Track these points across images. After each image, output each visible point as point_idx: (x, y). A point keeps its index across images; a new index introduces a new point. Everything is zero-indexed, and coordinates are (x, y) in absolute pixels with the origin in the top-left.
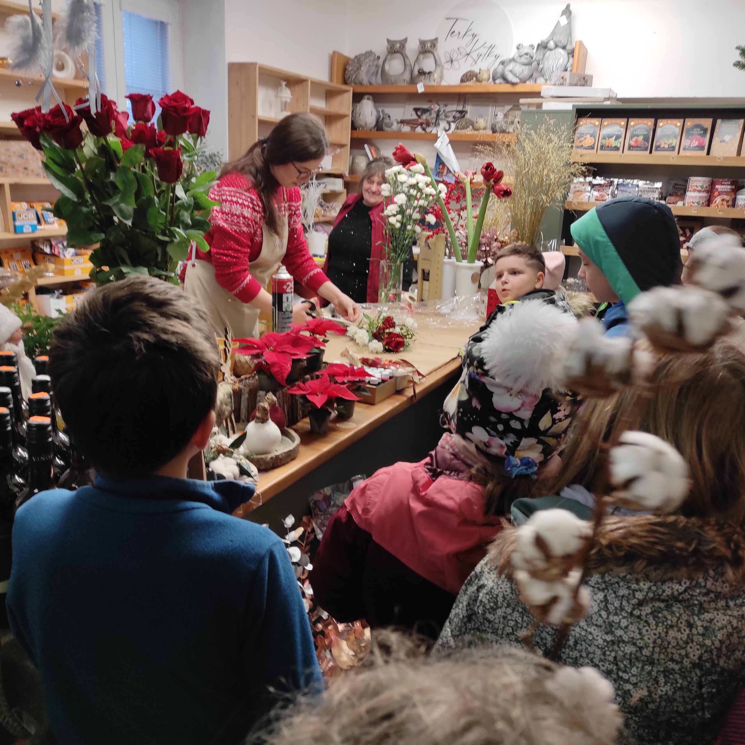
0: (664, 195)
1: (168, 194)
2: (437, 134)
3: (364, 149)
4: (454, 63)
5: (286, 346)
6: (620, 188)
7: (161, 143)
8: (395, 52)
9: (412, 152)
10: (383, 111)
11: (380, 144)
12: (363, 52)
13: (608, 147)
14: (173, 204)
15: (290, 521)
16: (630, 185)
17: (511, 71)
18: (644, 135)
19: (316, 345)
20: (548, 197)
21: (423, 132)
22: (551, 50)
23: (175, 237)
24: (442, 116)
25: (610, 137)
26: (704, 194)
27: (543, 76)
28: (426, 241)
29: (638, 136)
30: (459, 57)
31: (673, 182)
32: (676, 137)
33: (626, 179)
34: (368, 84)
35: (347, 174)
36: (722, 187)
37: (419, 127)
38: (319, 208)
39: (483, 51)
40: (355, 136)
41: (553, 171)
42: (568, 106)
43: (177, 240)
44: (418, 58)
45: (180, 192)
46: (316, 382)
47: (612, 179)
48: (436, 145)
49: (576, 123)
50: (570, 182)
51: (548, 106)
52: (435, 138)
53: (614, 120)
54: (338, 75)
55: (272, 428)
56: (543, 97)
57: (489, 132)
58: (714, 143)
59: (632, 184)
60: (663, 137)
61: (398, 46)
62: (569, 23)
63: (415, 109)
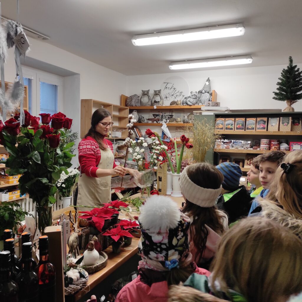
0: (252, 146)
1: (53, 152)
3: (134, 129)
4: (167, 98)
5: (102, 214)
6: (234, 144)
7: (51, 132)
8: (145, 95)
9: (153, 131)
10: (141, 116)
11: (140, 128)
12: (133, 95)
13: (228, 128)
14: (55, 156)
15: (103, 298)
17: (189, 101)
18: (242, 124)
19: (115, 213)
20: (207, 147)
22: (203, 93)
23: (56, 170)
24: (164, 117)
25: (229, 125)
26: (267, 146)
27: (201, 103)
28: (160, 165)
29: (239, 124)
30: (169, 96)
31: (255, 141)
32: (254, 124)
33: (237, 140)
34: (135, 106)
36: (274, 143)
37: (155, 121)
38: (117, 152)
39: (178, 94)
41: (209, 138)
42: (212, 113)
44: (154, 96)
45: (58, 151)
46: (116, 229)
47: (231, 140)
48: (162, 128)
49: (215, 120)
50: (215, 141)
51: (204, 113)
52: (162, 125)
53: (230, 119)
54: (123, 103)
55: (95, 253)
56: (202, 110)
57: (182, 123)
58: (269, 126)
59: (239, 142)
60: (249, 124)
61: (146, 92)
62: (210, 84)
63: (153, 115)
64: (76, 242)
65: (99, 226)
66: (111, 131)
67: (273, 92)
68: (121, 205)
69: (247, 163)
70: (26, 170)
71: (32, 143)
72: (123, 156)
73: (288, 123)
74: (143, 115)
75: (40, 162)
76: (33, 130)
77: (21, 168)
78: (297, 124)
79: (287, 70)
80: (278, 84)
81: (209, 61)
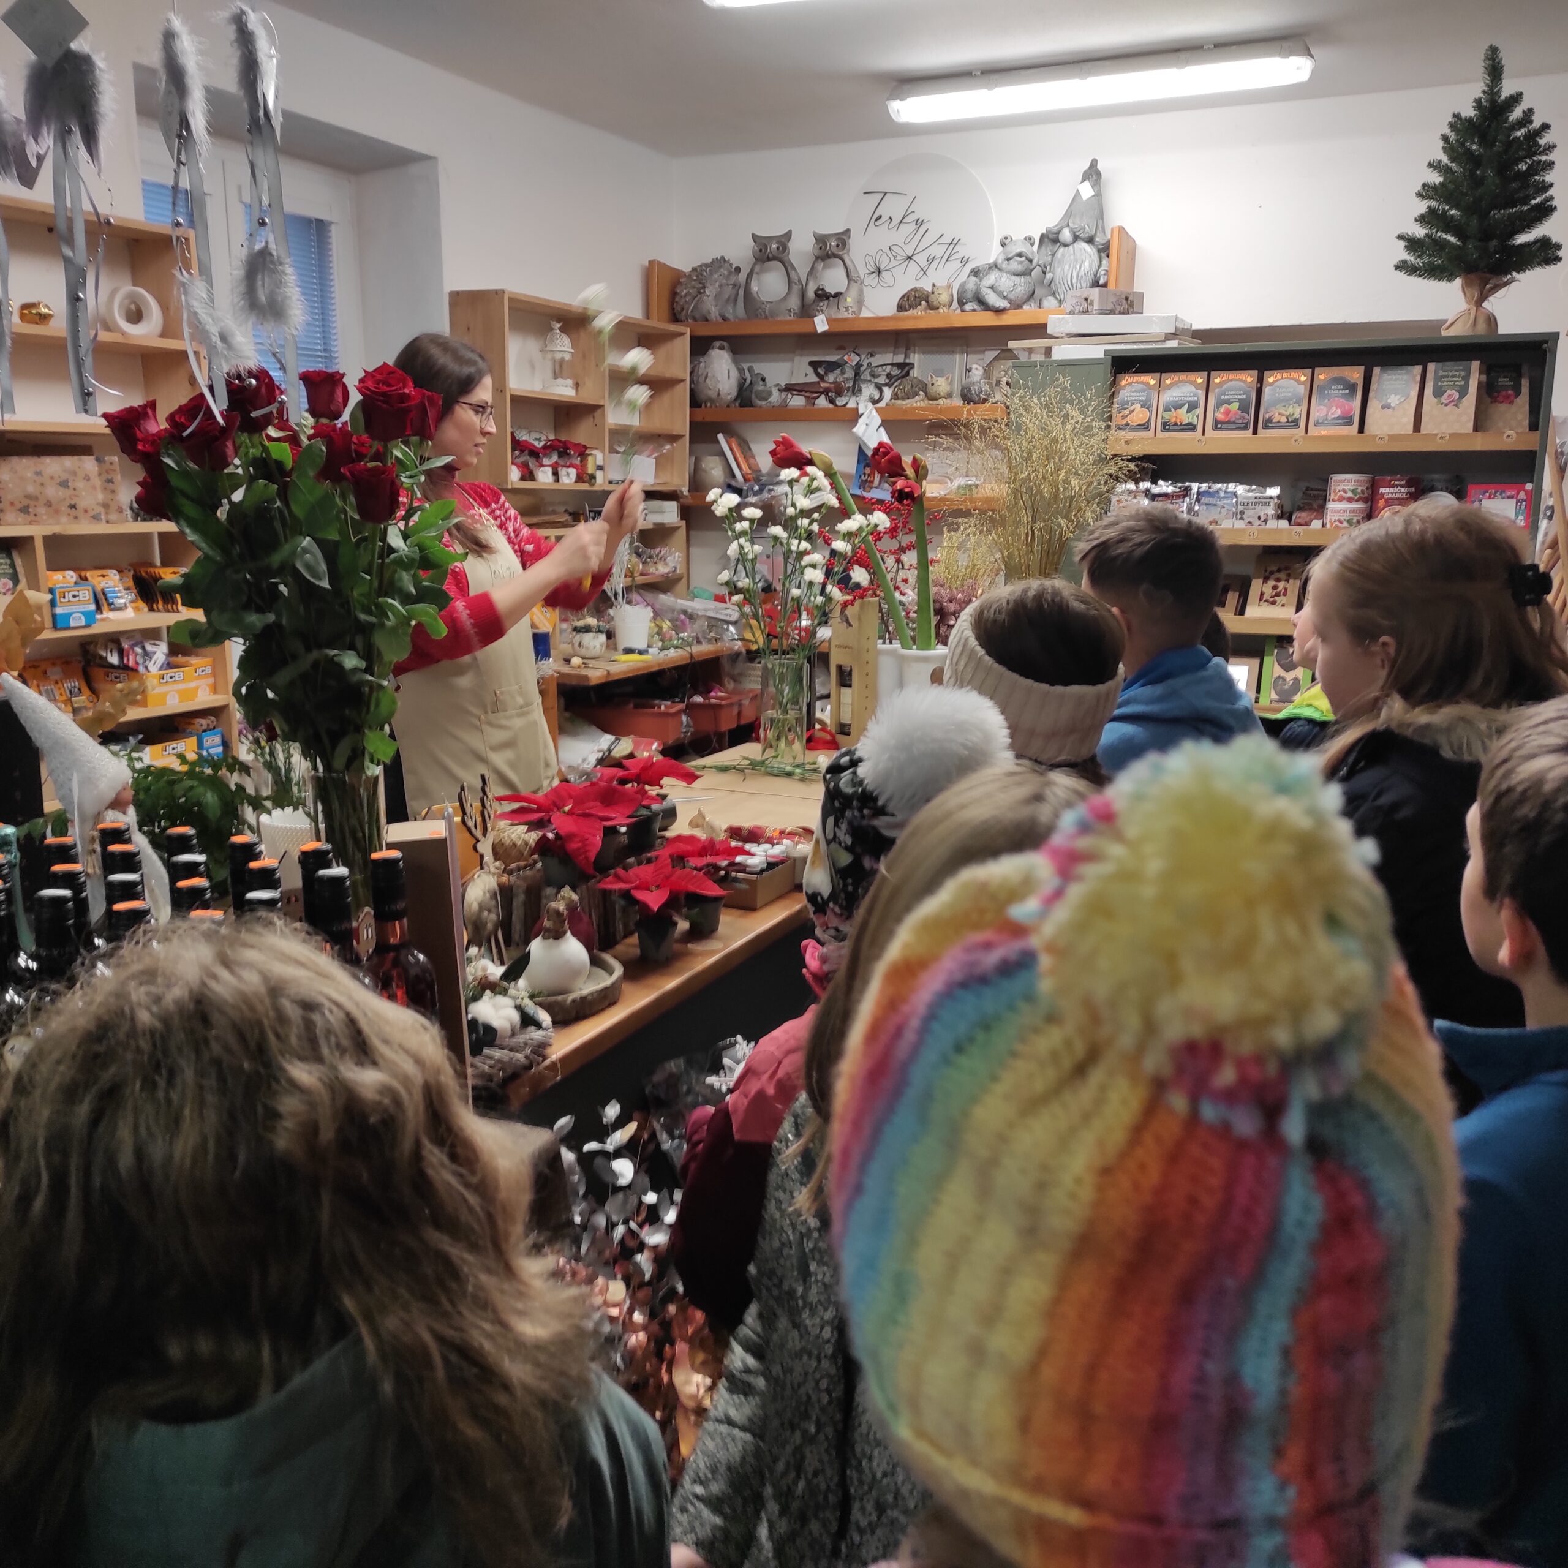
0: (1287, 508)
1: (374, 544)
2: (857, 409)
3: (718, 442)
4: (884, 274)
5: (592, 804)
6: (1203, 500)
7: (360, 456)
8: (769, 259)
9: (806, 448)
10: (750, 369)
11: (748, 432)
12: (709, 261)
13: (1176, 424)
14: (383, 562)
15: (612, 1111)
16: (1222, 494)
17: (992, 288)
18: (1240, 401)
19: (645, 802)
20: (1071, 521)
21: (831, 406)
22: (1066, 245)
23: (388, 618)
24: (866, 375)
25: (1178, 406)
26: (1360, 505)
27: (1054, 294)
28: (842, 612)
29: (1229, 402)
30: (894, 263)
31: (1303, 485)
32: (1299, 402)
33: (1214, 482)
34: (720, 320)
35: (685, 490)
36: (1392, 490)
37: (823, 397)
38: (635, 559)
39: (938, 251)
40: (699, 419)
41: (1076, 474)
42: (1095, 351)
43: (391, 621)
44: (813, 268)
45: (395, 539)
46: (650, 868)
47: (1187, 484)
48: (855, 430)
49: (1114, 382)
50: (1108, 492)
51: (1063, 352)
52: (855, 416)
53: (1183, 376)
54: (660, 305)
55: (573, 948)
56: (1052, 337)
57: (957, 402)
58: (1370, 411)
59: (1226, 492)
60: (1276, 403)
61: (774, 246)
62: (1098, 195)
63: (812, 364)
64: (494, 910)
65: (579, 849)
66: (603, 452)
67: (1401, 237)
68: (668, 775)
69: (1262, 594)
70: (271, 617)
71: (286, 502)
72: (666, 577)
73: (1463, 392)
74: (761, 368)
75: (325, 584)
76: (286, 445)
77: (247, 607)
78: (1508, 397)
79: (1470, 120)
80: (1427, 192)
81: (1090, 73)
